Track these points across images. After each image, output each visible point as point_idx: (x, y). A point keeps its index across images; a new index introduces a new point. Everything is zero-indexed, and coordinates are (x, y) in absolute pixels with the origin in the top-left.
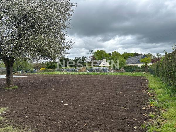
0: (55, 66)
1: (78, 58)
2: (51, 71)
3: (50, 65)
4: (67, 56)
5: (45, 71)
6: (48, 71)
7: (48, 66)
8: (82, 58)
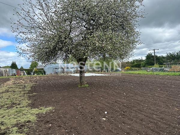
0: (140, 64)
1: (171, 54)
2: (136, 70)
3: (136, 63)
4: (154, 53)
5: (129, 70)
6: (132, 70)
7: (133, 65)
8: (177, 54)
